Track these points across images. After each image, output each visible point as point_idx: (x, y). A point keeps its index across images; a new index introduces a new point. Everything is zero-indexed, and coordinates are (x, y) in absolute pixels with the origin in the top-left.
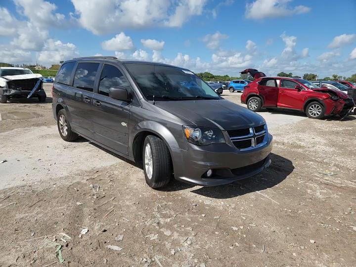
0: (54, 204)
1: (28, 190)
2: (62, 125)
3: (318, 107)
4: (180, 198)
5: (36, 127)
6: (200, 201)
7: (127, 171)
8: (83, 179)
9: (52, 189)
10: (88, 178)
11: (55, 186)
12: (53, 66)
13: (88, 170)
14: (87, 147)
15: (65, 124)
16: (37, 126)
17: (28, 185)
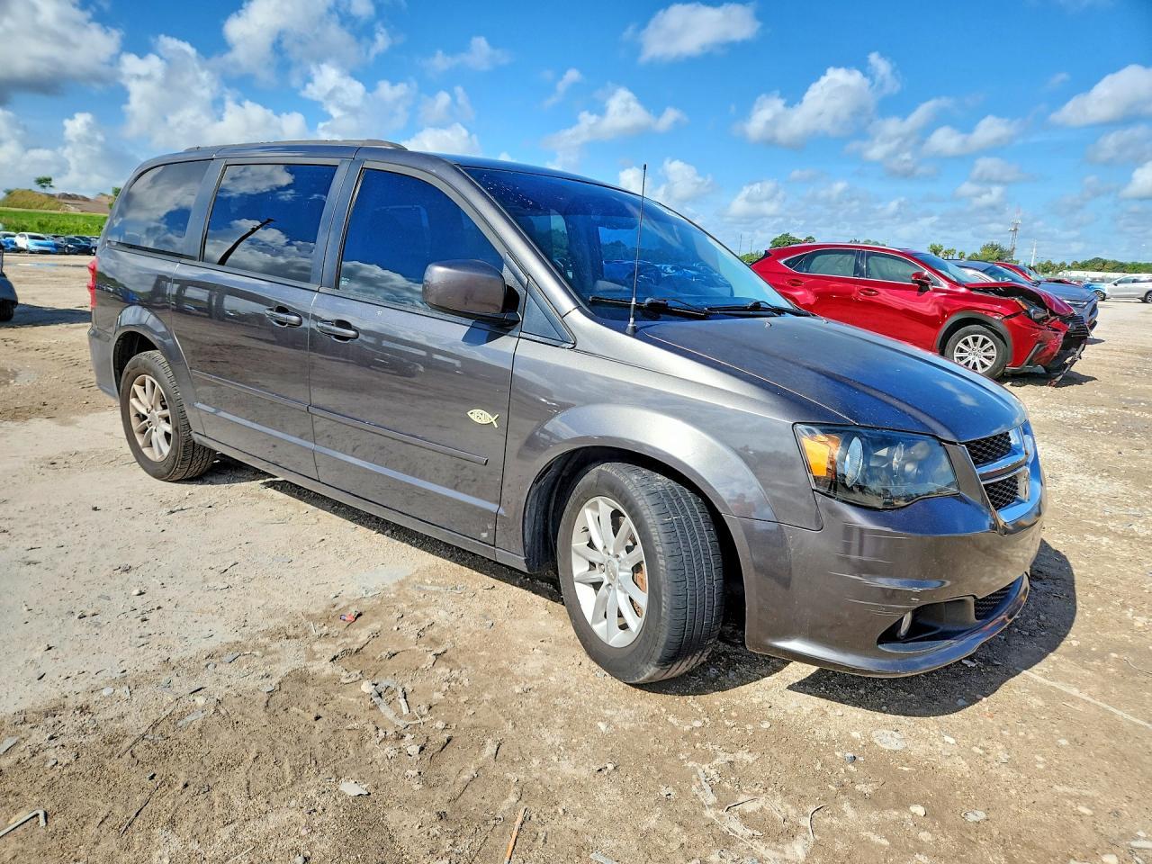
0: (238, 802)
1: (82, 730)
2: (143, 418)
3: (985, 342)
4: (766, 725)
5: (11, 425)
6: (855, 734)
7: (478, 606)
8: (312, 656)
9: (196, 719)
10: (334, 648)
11: (200, 701)
12: (9, 193)
13: (316, 610)
14: (263, 504)
15: (159, 412)
16: (14, 418)
17: (70, 703)
